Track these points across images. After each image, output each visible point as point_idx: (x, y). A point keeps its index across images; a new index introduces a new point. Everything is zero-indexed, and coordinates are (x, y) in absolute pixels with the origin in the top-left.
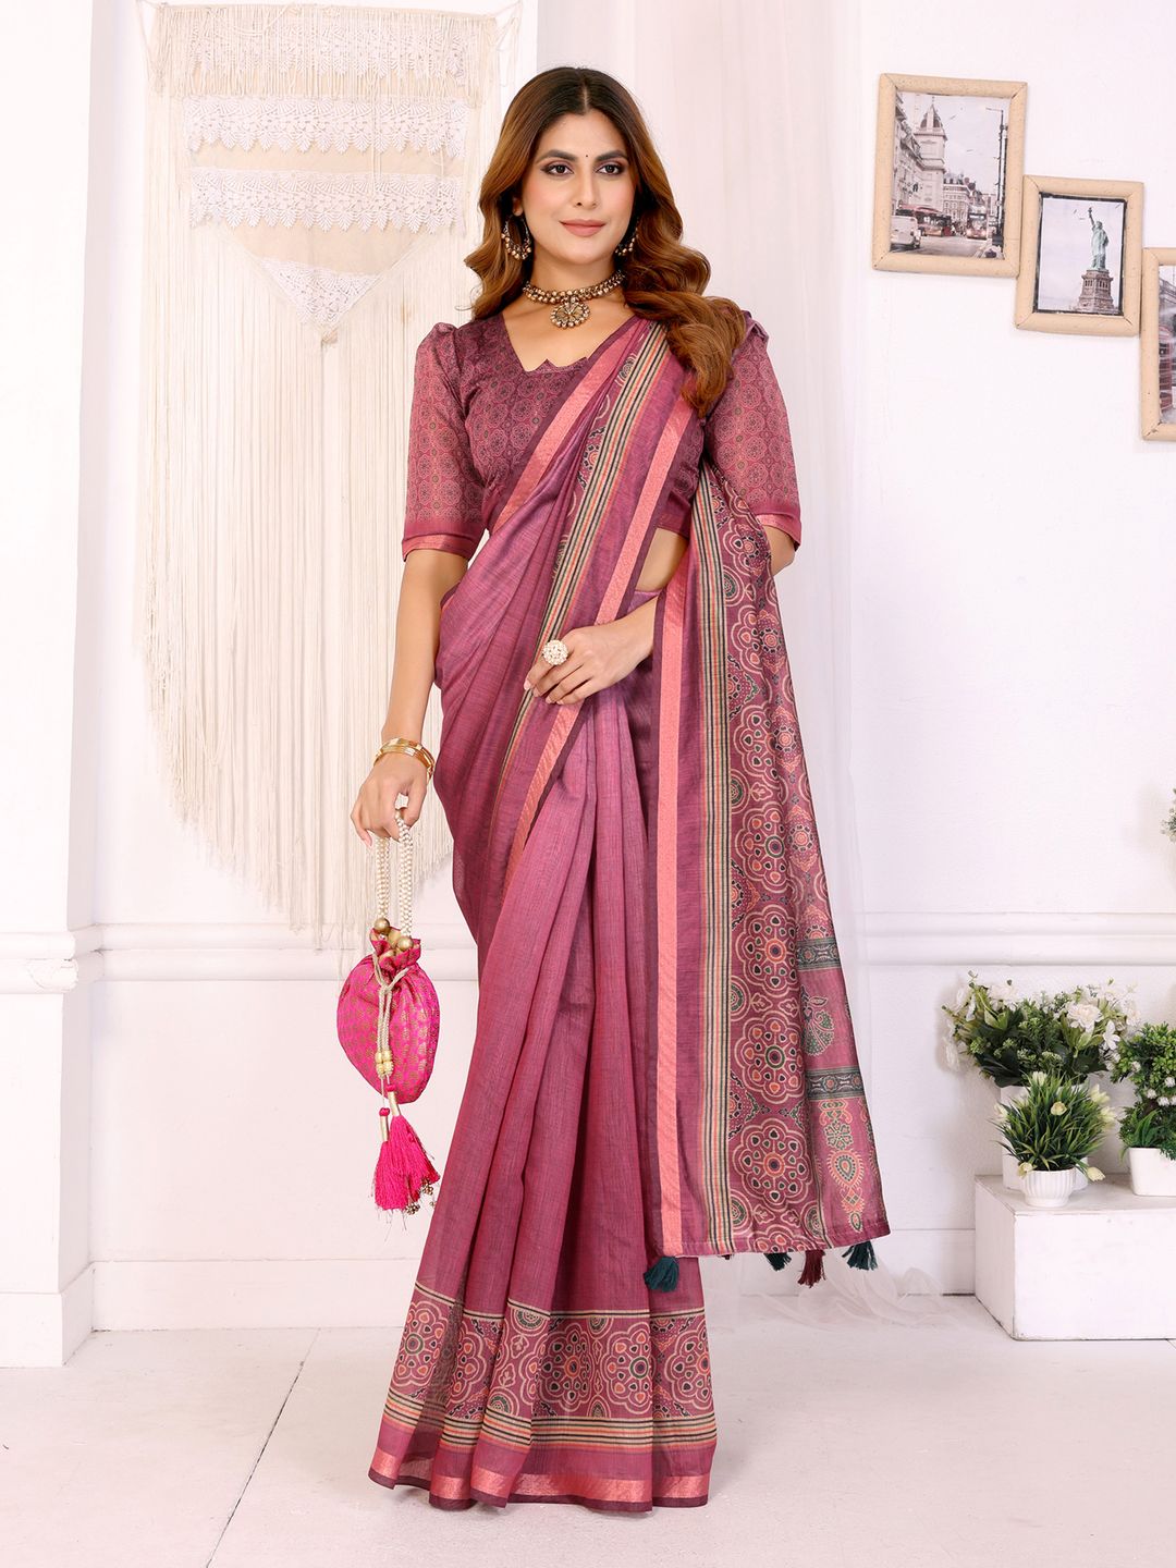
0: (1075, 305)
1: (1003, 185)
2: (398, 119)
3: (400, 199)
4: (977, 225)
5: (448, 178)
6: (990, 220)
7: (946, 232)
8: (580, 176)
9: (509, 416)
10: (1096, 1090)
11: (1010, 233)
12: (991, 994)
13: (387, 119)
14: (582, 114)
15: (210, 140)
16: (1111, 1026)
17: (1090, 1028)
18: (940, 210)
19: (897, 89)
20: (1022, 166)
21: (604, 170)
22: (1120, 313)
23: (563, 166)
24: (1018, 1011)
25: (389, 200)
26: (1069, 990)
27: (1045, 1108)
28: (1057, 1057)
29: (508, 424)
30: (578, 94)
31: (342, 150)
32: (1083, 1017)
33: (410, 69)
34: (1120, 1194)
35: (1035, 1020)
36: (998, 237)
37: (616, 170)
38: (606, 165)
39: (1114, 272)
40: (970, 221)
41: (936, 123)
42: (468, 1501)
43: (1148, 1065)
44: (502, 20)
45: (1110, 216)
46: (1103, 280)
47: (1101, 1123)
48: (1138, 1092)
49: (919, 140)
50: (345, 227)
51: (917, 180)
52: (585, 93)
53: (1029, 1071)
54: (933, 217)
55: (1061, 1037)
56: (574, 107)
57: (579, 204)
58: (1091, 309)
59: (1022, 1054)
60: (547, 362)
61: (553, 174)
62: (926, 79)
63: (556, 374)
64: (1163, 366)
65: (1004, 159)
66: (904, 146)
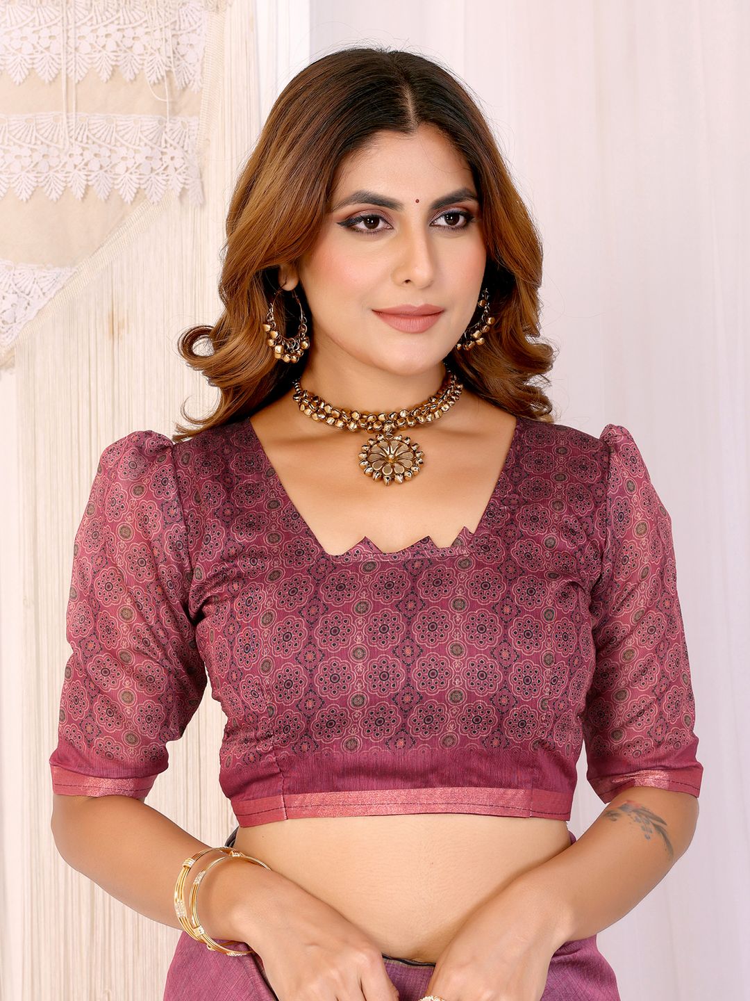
2: (102, 32)
3: (105, 152)
5: (179, 119)
8: (405, 234)
9: (310, 641)
13: (86, 30)
14: (406, 131)
21: (442, 221)
23: (375, 217)
25: (88, 155)
29: (310, 657)
30: (395, 97)
31: (18, 78)
37: (461, 219)
38: (446, 213)
50: (24, 196)
52: (408, 95)
56: (396, 122)
57: (407, 281)
60: (366, 541)
61: (361, 231)
63: (385, 565)
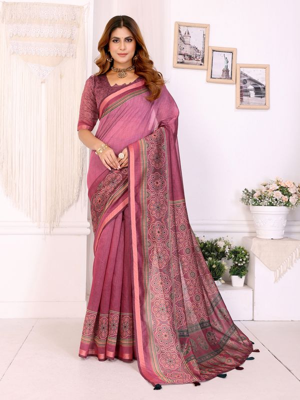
0: (220, 77)
1: (204, 48)
2: (60, 30)
3: (60, 49)
4: (198, 58)
5: (72, 44)
6: (201, 56)
7: (190, 59)
8: (121, 43)
10: (223, 262)
11: (205, 60)
12: (199, 239)
13: (57, 30)
14: (121, 28)
15: (15, 34)
16: (227, 247)
17: (222, 247)
18: (189, 54)
19: (179, 25)
20: (208, 43)
21: (127, 41)
22: (231, 79)
23: (117, 40)
24: (206, 243)
25: (58, 49)
26: (218, 238)
27: (211, 266)
28: (215, 254)
30: (120, 23)
31: (47, 37)
32: (221, 244)
33: (63, 18)
34: (229, 286)
35: (210, 245)
36: (203, 60)
37: (130, 41)
38: (127, 39)
39: (230, 69)
40: (196, 57)
41: (188, 33)
42: (106, 359)
43: (236, 256)
44: (85, 7)
45: (229, 56)
46: (227, 71)
47: (224, 269)
48: (234, 262)
49: (184, 37)
50: (47, 55)
51: (184, 47)
52: (122, 22)
53: (208, 257)
54: (187, 55)
55: (216, 249)
56: (119, 26)
57: (121, 49)
58: (224, 78)
59: (206, 253)
60: (116, 84)
61: (115, 42)
62: (186, 23)
63: (118, 87)
64: (241, 91)
65: (204, 42)
66: (181, 39)
